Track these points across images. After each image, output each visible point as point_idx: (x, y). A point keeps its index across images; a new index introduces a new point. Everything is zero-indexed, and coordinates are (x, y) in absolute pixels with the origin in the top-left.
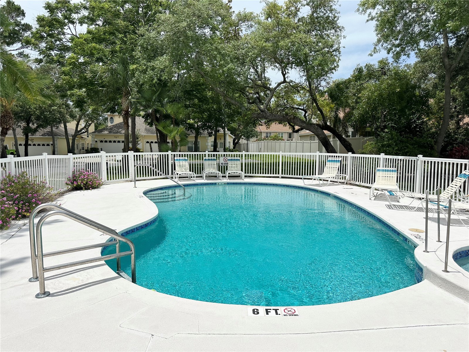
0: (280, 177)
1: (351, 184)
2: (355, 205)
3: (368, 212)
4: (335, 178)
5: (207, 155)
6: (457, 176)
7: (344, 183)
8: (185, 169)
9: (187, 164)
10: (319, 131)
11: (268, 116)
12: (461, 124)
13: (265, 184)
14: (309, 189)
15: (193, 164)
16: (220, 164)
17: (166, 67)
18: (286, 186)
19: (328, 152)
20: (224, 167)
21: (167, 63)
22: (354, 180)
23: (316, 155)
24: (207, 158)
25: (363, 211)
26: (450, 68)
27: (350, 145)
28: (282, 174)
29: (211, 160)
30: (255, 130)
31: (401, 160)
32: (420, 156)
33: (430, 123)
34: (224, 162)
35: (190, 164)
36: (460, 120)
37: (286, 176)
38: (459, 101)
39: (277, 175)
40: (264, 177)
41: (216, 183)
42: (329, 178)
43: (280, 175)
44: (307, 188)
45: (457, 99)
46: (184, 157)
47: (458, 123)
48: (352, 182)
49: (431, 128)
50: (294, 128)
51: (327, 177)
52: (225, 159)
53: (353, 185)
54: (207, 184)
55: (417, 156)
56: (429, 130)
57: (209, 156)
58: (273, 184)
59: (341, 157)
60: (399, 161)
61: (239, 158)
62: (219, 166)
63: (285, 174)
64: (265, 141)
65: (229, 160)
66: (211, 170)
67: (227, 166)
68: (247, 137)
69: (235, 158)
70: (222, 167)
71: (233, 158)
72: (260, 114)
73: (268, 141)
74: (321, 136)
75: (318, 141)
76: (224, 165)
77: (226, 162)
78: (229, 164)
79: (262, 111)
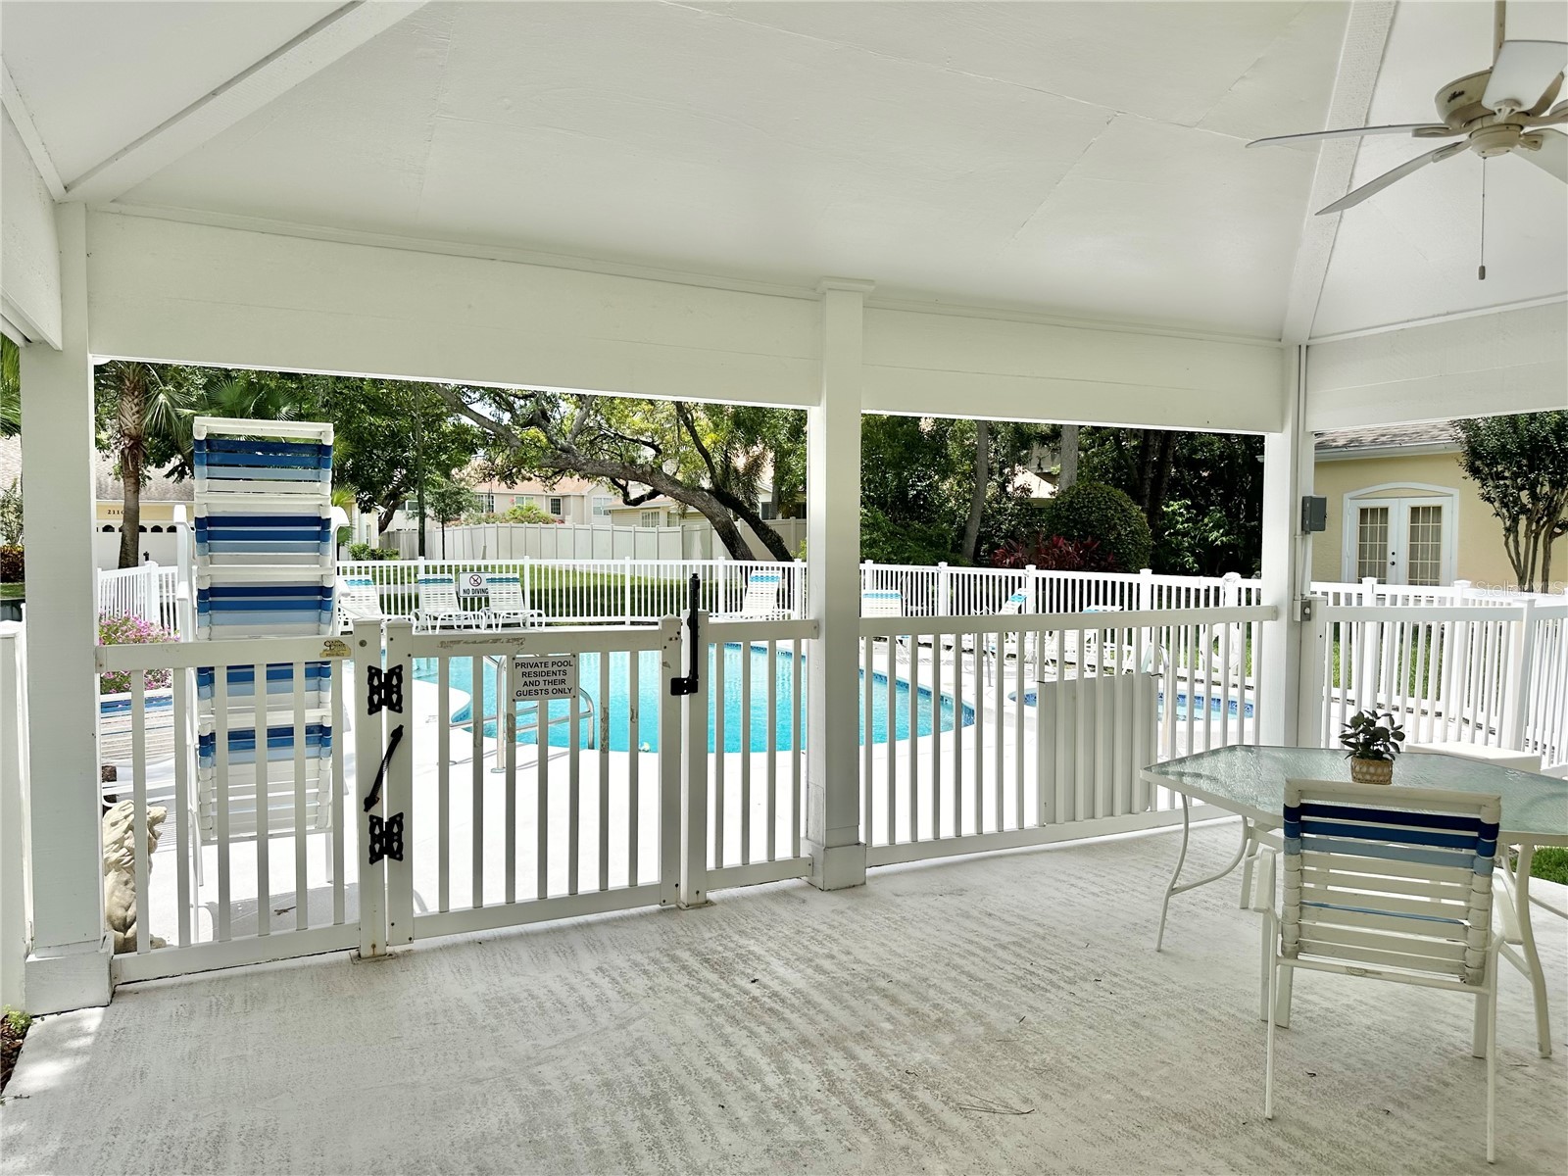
0: (628, 622)
5: (422, 570)
6: (1007, 599)
9: (373, 593)
10: (715, 505)
12: (1010, 489)
15: (389, 597)
16: (462, 593)
19: (735, 558)
20: (472, 599)
23: (719, 566)
24: (422, 576)
27: (779, 540)
28: (632, 614)
29: (435, 581)
30: (468, 491)
31: (907, 573)
32: (943, 565)
33: (944, 487)
34: (471, 588)
35: (382, 597)
36: (1007, 481)
37: (643, 618)
38: (1002, 437)
39: (619, 618)
43: (628, 618)
45: (1000, 433)
47: (1003, 487)
49: (948, 500)
50: (626, 494)
52: (476, 578)
55: (937, 565)
56: (941, 505)
57: (427, 572)
59: (778, 569)
60: (904, 576)
61: (517, 576)
62: (459, 599)
63: (640, 615)
64: (500, 525)
65: (492, 580)
66: (441, 609)
67: (480, 599)
68: (440, 511)
69: (504, 575)
70: (465, 600)
71: (497, 576)
72: (560, 456)
73: (513, 525)
74: (718, 519)
75: (679, 529)
76: (471, 594)
77: (478, 587)
78: (493, 590)
79: (563, 450)
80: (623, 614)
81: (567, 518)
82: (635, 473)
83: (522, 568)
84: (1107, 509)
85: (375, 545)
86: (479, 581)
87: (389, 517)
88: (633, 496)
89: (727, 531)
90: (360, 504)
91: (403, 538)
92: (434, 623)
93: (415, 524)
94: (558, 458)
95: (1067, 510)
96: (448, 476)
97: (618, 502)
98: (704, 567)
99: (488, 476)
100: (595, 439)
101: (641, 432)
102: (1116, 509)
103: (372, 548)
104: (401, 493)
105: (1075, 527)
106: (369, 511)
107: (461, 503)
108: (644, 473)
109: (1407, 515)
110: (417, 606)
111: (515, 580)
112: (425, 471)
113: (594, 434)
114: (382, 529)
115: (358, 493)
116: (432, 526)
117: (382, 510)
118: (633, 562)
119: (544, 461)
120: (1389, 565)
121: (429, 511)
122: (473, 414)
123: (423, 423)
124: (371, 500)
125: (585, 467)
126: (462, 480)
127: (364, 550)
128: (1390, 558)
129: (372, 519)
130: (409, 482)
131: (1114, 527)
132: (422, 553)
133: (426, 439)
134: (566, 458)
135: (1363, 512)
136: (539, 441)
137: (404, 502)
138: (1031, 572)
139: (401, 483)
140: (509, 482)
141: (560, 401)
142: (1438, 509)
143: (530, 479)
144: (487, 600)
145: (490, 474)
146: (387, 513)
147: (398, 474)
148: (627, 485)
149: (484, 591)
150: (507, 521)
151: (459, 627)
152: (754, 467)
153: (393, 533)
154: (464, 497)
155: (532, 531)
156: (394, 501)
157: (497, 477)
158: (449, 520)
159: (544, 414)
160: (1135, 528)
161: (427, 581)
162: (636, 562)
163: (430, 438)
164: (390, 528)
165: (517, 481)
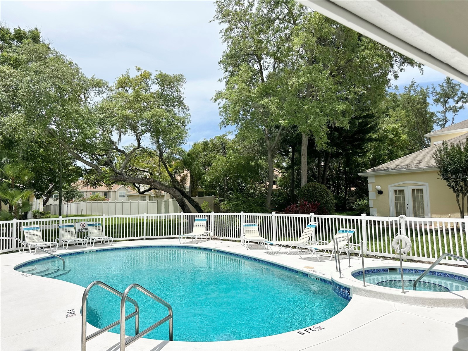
0: (145, 239)
1: (216, 239)
2: (243, 256)
3: (258, 260)
4: (204, 235)
5: (61, 222)
7: (210, 239)
8: (37, 239)
9: (39, 233)
10: (177, 193)
11: (127, 179)
13: (139, 247)
14: (187, 247)
15: (46, 230)
16: (77, 231)
17: (19, 125)
18: (162, 246)
20: (81, 233)
21: (22, 121)
22: (218, 235)
23: (180, 216)
24: (61, 224)
25: (253, 259)
26: (271, 147)
28: (146, 235)
29: (66, 226)
30: (77, 190)
31: (258, 216)
34: (81, 228)
37: (151, 237)
39: (141, 237)
40: (127, 240)
41: (83, 252)
42: (201, 235)
43: (145, 237)
44: (184, 247)
46: (32, 225)
48: (216, 237)
50: (139, 190)
51: (199, 234)
52: (83, 224)
53: (218, 240)
54: (73, 253)
57: (63, 222)
58: (148, 247)
61: (100, 222)
62: (76, 233)
63: (149, 235)
64: (88, 202)
65: (90, 225)
66: (69, 238)
67: (84, 232)
68: (67, 198)
69: (95, 223)
70: (78, 233)
71: (92, 223)
72: (117, 176)
73: (93, 202)
74: (178, 198)
75: (156, 201)
76: (81, 231)
77: (84, 228)
78: (90, 229)
79: (119, 174)
80: (143, 236)
81: (110, 199)
82: (147, 181)
83: (102, 219)
84: (321, 191)
85: (42, 210)
86: (84, 225)
87: (47, 200)
88: (141, 191)
89: (181, 202)
90: (36, 196)
91: (52, 208)
92: (66, 243)
93: (58, 202)
94: (117, 177)
95: (307, 192)
96: (70, 185)
97: (135, 192)
98: (175, 216)
99: (86, 185)
100: (128, 171)
101: (145, 168)
102: (324, 192)
103: (41, 211)
104: (52, 192)
105: (310, 198)
106: (39, 198)
107: (74, 195)
108: (150, 182)
109: (411, 192)
110: (58, 237)
111: (99, 224)
112: (63, 183)
113: (127, 169)
114: (44, 205)
115: (35, 192)
116: (64, 203)
117: (45, 198)
118: (147, 215)
119: (111, 178)
120: (406, 208)
121: (63, 198)
122: (84, 161)
123: (63, 166)
124: (40, 195)
125: (127, 180)
126: (75, 187)
127: (37, 212)
128: (406, 206)
129: (41, 201)
130: (55, 188)
131: (324, 198)
132: (60, 215)
133: (63, 171)
134: (120, 177)
135: (396, 191)
136: (106, 171)
137: (53, 195)
138: (312, 215)
139: (53, 188)
140: (94, 187)
141: (115, 157)
142: (421, 190)
143: (102, 186)
144: (87, 232)
145: (88, 184)
146: (46, 199)
147: (51, 185)
148: (139, 186)
149: (86, 229)
150: (90, 201)
151: (76, 244)
152: (184, 179)
153: (48, 205)
154: (75, 193)
155: (99, 204)
156: (50, 195)
157: (90, 185)
158: (69, 201)
159: (110, 161)
160: (331, 198)
161: (63, 226)
162: (148, 215)
163: (65, 171)
164: (47, 204)
165: (98, 186)
